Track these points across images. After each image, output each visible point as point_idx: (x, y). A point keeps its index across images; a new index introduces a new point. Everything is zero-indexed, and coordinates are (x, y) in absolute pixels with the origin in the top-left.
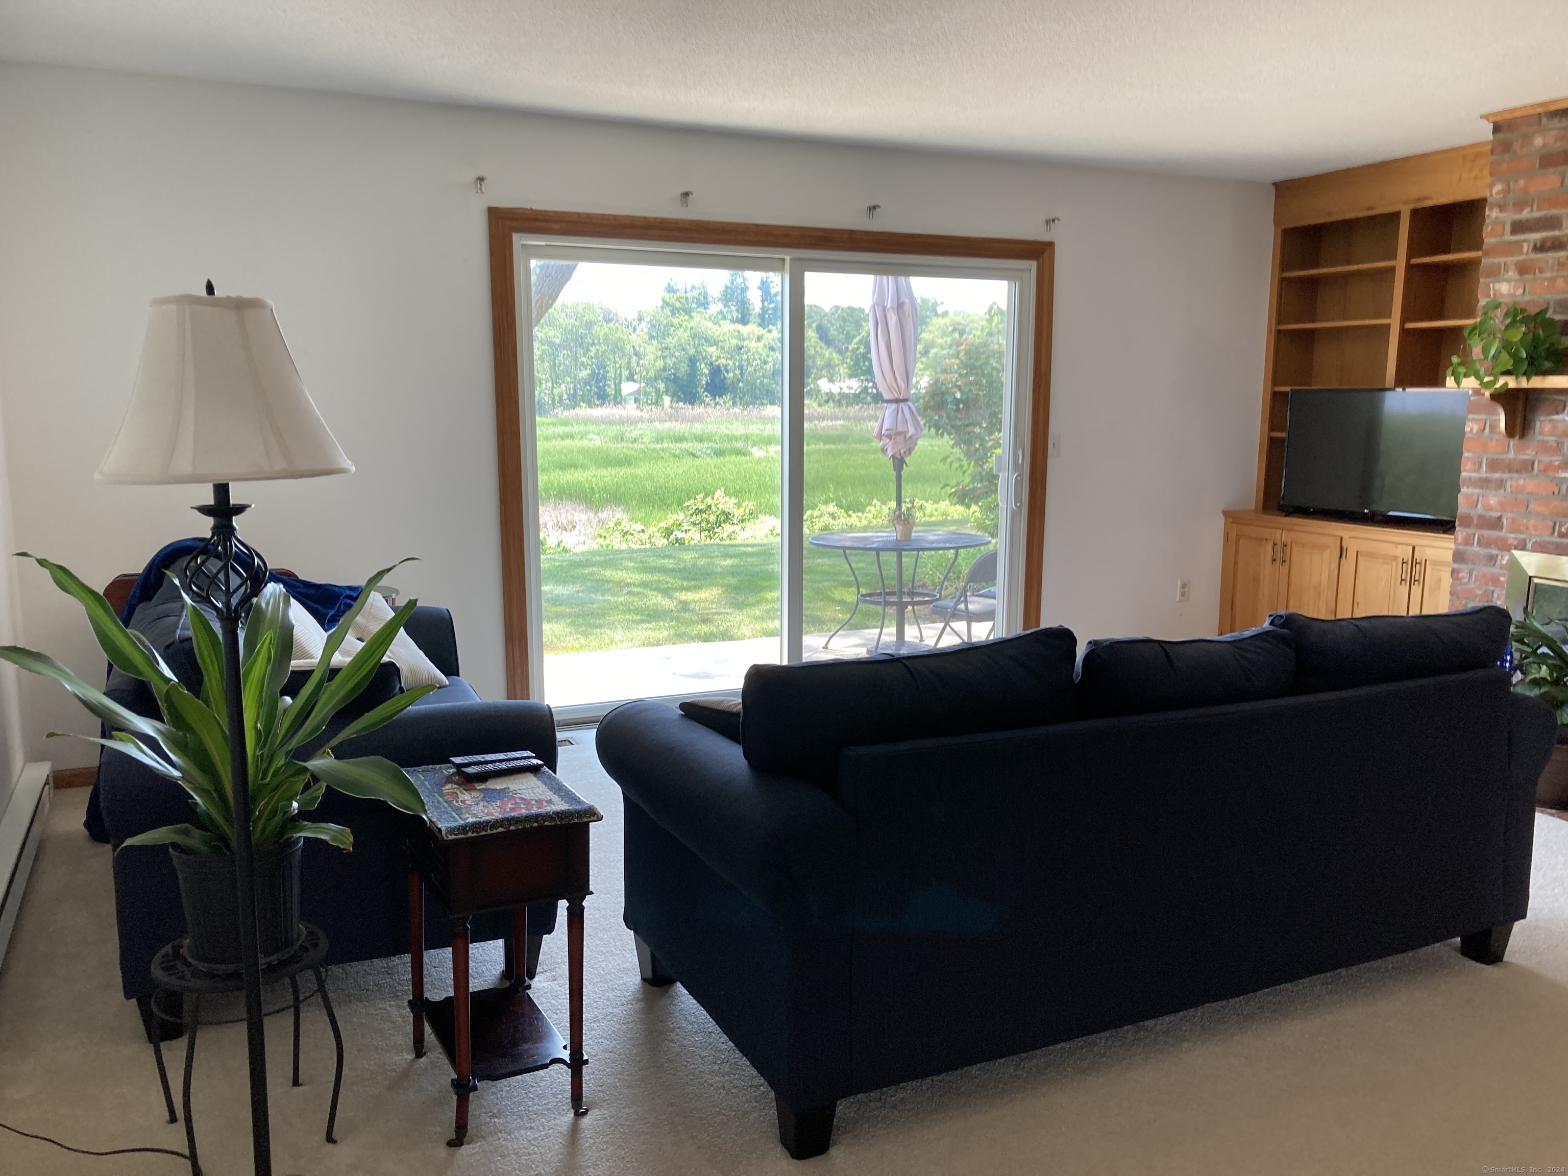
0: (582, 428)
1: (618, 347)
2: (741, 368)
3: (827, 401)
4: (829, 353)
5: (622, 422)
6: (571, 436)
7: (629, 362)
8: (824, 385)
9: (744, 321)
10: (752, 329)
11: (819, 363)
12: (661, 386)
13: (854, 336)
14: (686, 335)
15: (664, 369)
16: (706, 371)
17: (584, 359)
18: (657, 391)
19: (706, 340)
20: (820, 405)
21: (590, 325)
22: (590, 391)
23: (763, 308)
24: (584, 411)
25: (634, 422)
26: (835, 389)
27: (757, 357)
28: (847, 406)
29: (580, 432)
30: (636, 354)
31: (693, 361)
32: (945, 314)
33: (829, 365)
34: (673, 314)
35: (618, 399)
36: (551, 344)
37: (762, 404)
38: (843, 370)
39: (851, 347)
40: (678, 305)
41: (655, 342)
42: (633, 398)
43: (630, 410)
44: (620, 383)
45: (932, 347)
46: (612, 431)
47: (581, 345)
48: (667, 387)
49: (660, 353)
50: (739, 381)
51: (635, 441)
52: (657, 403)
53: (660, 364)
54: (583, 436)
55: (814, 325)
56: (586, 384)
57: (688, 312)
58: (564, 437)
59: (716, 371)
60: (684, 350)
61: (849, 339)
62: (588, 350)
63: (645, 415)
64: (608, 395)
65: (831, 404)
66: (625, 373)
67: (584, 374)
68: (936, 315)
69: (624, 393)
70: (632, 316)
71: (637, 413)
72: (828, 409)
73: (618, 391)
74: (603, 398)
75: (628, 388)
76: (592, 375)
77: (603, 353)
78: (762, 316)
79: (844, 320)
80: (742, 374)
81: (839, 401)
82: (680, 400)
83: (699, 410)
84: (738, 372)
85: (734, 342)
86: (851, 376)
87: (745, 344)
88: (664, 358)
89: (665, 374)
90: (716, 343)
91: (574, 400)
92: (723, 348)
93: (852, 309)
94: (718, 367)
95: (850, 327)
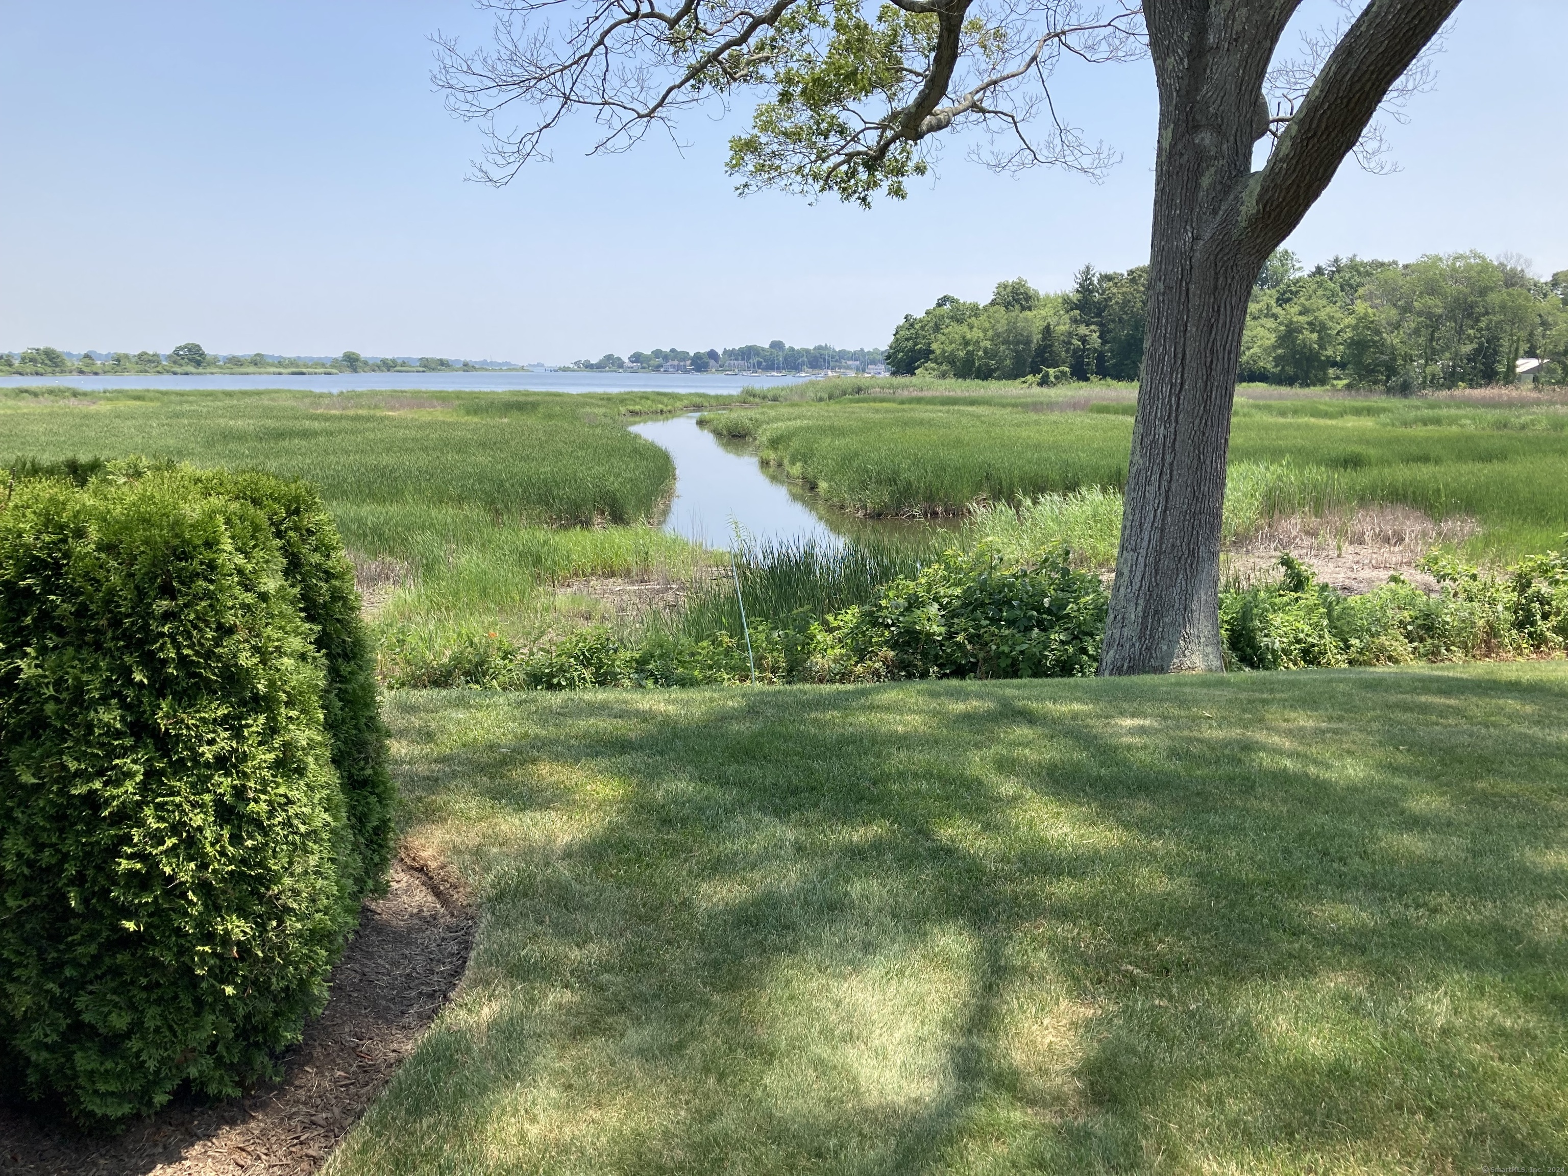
0: (1453, 411)
1: (1516, 316)
5: (1510, 404)
6: (1437, 421)
7: (1531, 334)
17: (1471, 332)
18: (1566, 368)
21: (1483, 292)
22: (1474, 368)
24: (1462, 391)
25: (1524, 404)
29: (1448, 417)
30: (1544, 324)
35: (1510, 377)
36: (1430, 316)
42: (1532, 376)
43: (1526, 390)
44: (1516, 359)
46: (1492, 415)
47: (1470, 316)
51: (1523, 427)
52: (1565, 382)
54: (1452, 421)
56: (1469, 360)
58: (1425, 422)
62: (1478, 320)
63: (1543, 396)
64: (1497, 373)
66: (1525, 347)
67: (1467, 348)
69: (1518, 370)
70: (1546, 278)
71: (1535, 395)
73: (1511, 368)
74: (1489, 376)
75: (1525, 365)
76: (1478, 351)
77: (1498, 323)
91: (1451, 379)
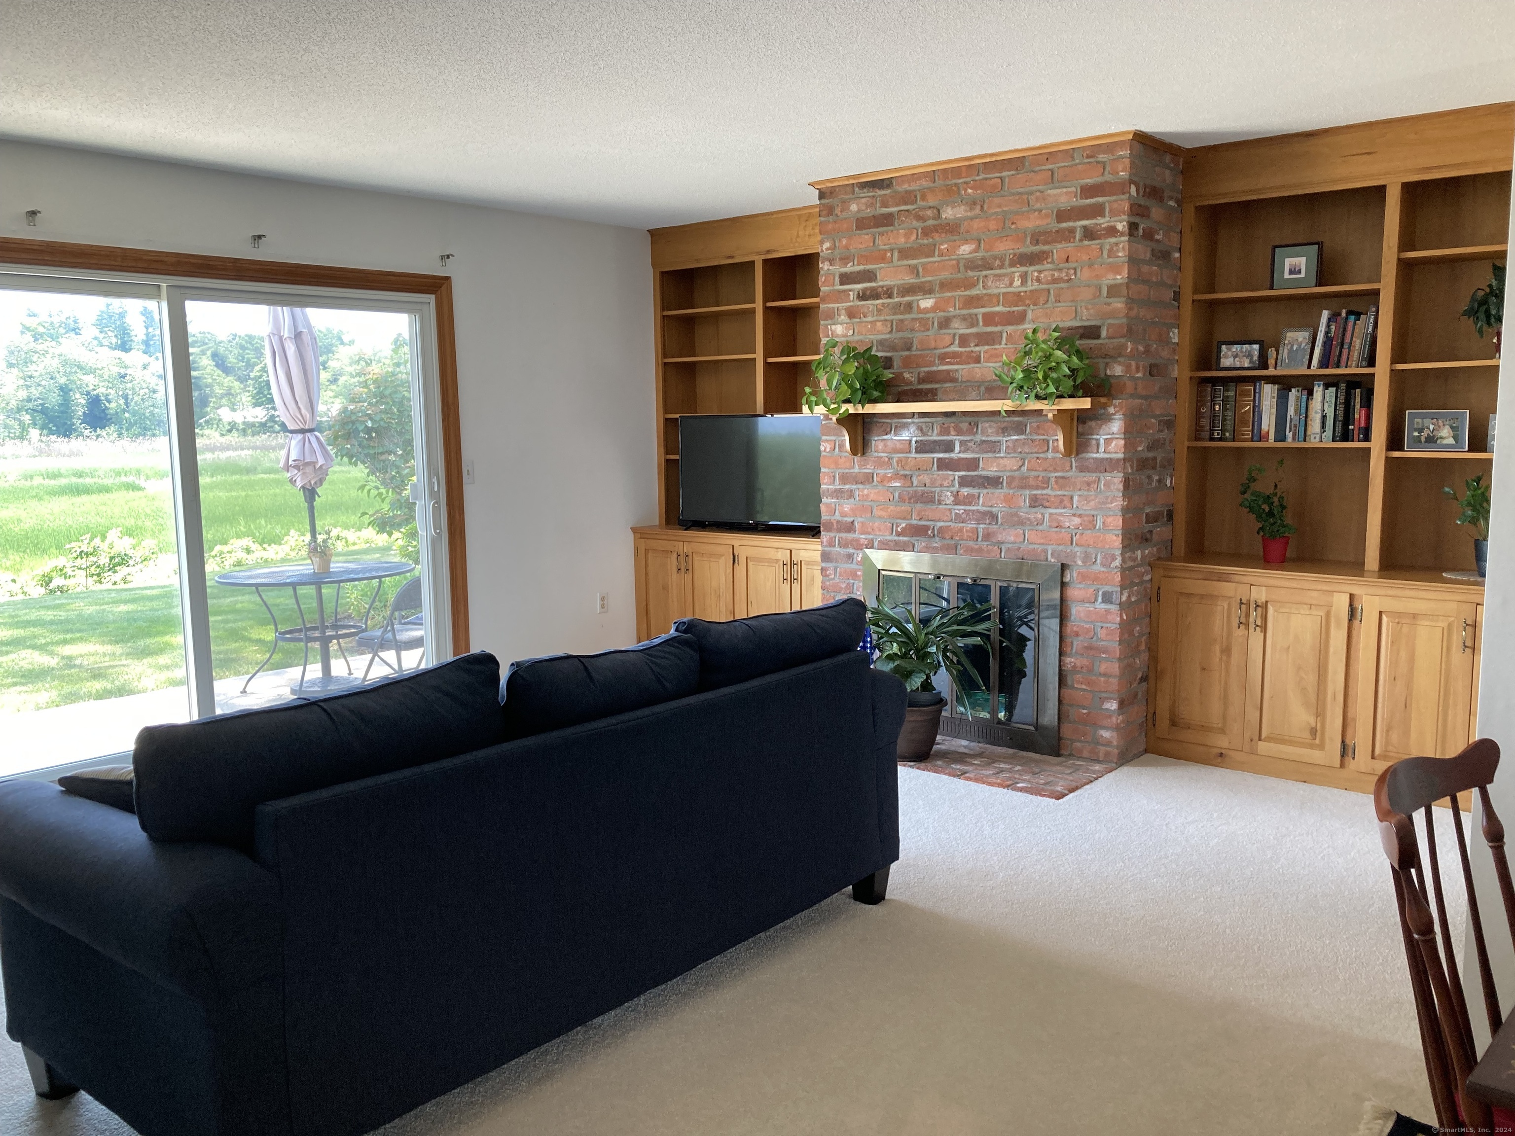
2: (126, 397)
3: (230, 431)
4: (229, 381)
8: (226, 414)
9: (124, 347)
10: (135, 358)
11: (218, 391)
12: (27, 418)
13: (255, 364)
14: (55, 363)
15: (29, 400)
16: (83, 402)
18: (21, 424)
19: (80, 367)
20: (222, 435)
23: (147, 334)
26: (238, 418)
27: (144, 386)
28: (253, 435)
31: (65, 390)
32: (352, 343)
33: (229, 394)
34: (36, 340)
37: (154, 435)
38: (246, 398)
39: (252, 375)
40: (41, 330)
41: (15, 371)
45: (341, 375)
48: (33, 418)
49: (21, 382)
50: (124, 411)
52: (22, 437)
53: (23, 394)
55: (209, 353)
57: (55, 338)
59: (95, 402)
60: (52, 378)
61: (250, 366)
63: (7, 451)
65: (235, 433)
68: (342, 343)
72: (234, 438)
78: (146, 343)
79: (242, 347)
80: (127, 404)
81: (244, 430)
82: (51, 433)
83: (75, 444)
84: (122, 401)
85: (116, 370)
86: (256, 405)
87: (129, 371)
88: (28, 387)
89: (30, 405)
90: (92, 371)
92: (101, 376)
93: (251, 338)
94: (98, 396)
95: (250, 355)
